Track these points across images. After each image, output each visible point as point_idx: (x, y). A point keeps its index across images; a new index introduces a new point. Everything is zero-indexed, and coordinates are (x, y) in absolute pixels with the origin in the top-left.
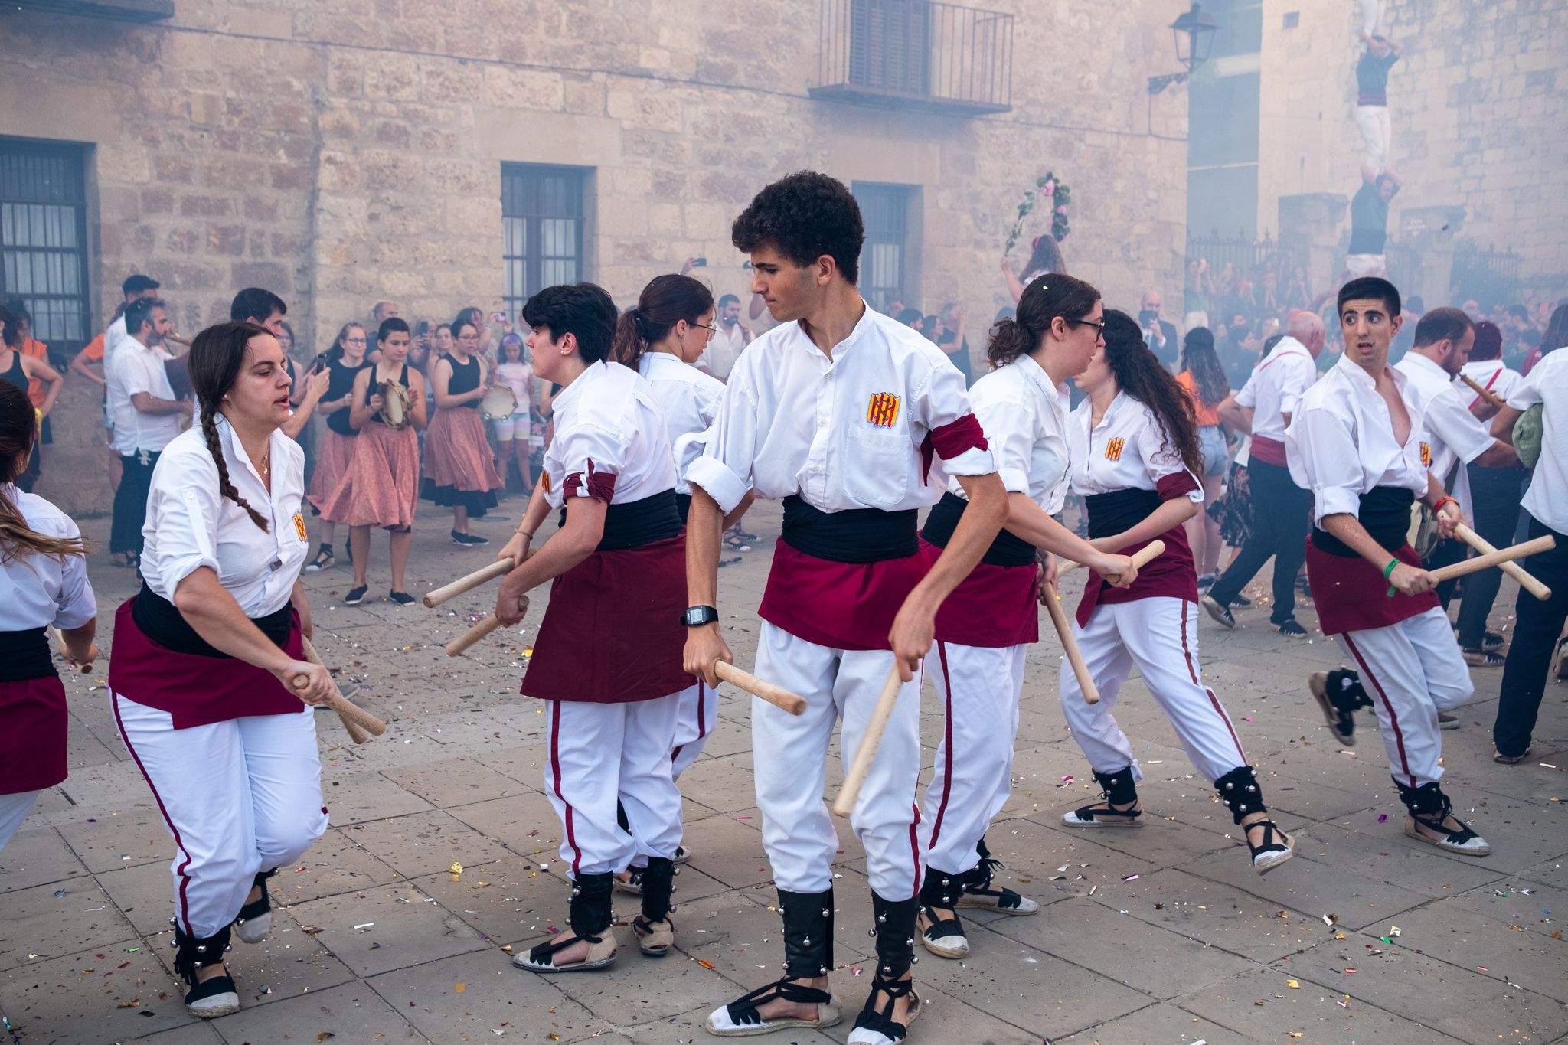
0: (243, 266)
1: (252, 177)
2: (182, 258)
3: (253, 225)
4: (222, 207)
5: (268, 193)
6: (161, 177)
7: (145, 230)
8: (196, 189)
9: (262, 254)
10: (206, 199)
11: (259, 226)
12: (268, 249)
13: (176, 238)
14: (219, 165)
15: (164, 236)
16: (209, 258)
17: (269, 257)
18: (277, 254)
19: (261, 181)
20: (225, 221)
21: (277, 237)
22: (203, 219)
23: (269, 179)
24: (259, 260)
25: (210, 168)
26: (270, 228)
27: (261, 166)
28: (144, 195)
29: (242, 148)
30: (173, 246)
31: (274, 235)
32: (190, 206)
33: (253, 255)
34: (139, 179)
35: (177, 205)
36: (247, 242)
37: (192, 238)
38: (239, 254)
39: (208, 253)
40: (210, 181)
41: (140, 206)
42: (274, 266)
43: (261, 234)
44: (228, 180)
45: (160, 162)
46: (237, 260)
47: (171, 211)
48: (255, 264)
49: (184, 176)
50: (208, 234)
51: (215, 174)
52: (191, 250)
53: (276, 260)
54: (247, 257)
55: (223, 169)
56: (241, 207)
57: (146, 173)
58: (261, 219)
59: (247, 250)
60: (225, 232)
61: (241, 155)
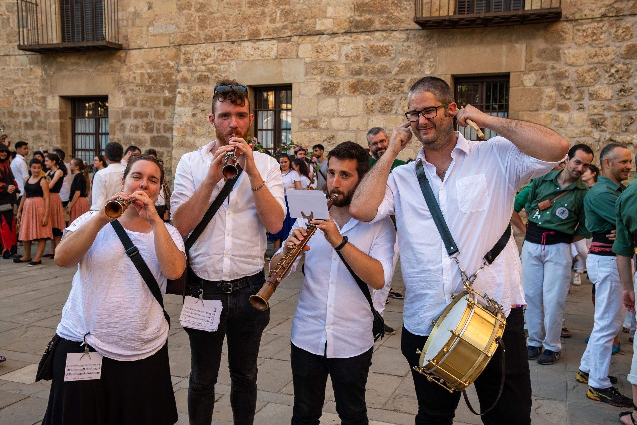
0: (154, 137)
1: (156, 102)
2: (133, 135)
3: (157, 121)
4: (146, 115)
5: (162, 108)
6: (127, 105)
7: (122, 125)
8: (138, 109)
9: (160, 132)
10: (141, 112)
11: (159, 121)
12: (162, 130)
13: (132, 128)
14: (145, 99)
15: (128, 127)
16: (143, 134)
17: (163, 134)
18: (165, 132)
19: (159, 104)
20: (148, 120)
21: (165, 125)
22: (140, 120)
23: (162, 102)
24: (159, 135)
25: (142, 100)
26: (163, 122)
27: (160, 98)
28: (122, 113)
29: (153, 91)
30: (131, 130)
31: (164, 125)
32: (137, 115)
33: (157, 133)
34: (120, 107)
35: (132, 115)
36: (155, 128)
37: (137, 127)
38: (152, 133)
39: (142, 132)
40: (143, 105)
41: (120, 116)
42: (164, 137)
43: (159, 124)
44: (148, 104)
45: (127, 100)
46: (152, 135)
47: (130, 117)
48: (158, 136)
49: (134, 104)
50: (142, 125)
51: (144, 102)
52: (137, 131)
53: (165, 135)
54: (155, 134)
55: (147, 100)
56: (153, 115)
57: (122, 104)
58: (160, 119)
59: (155, 131)
60: (148, 124)
61: (153, 94)
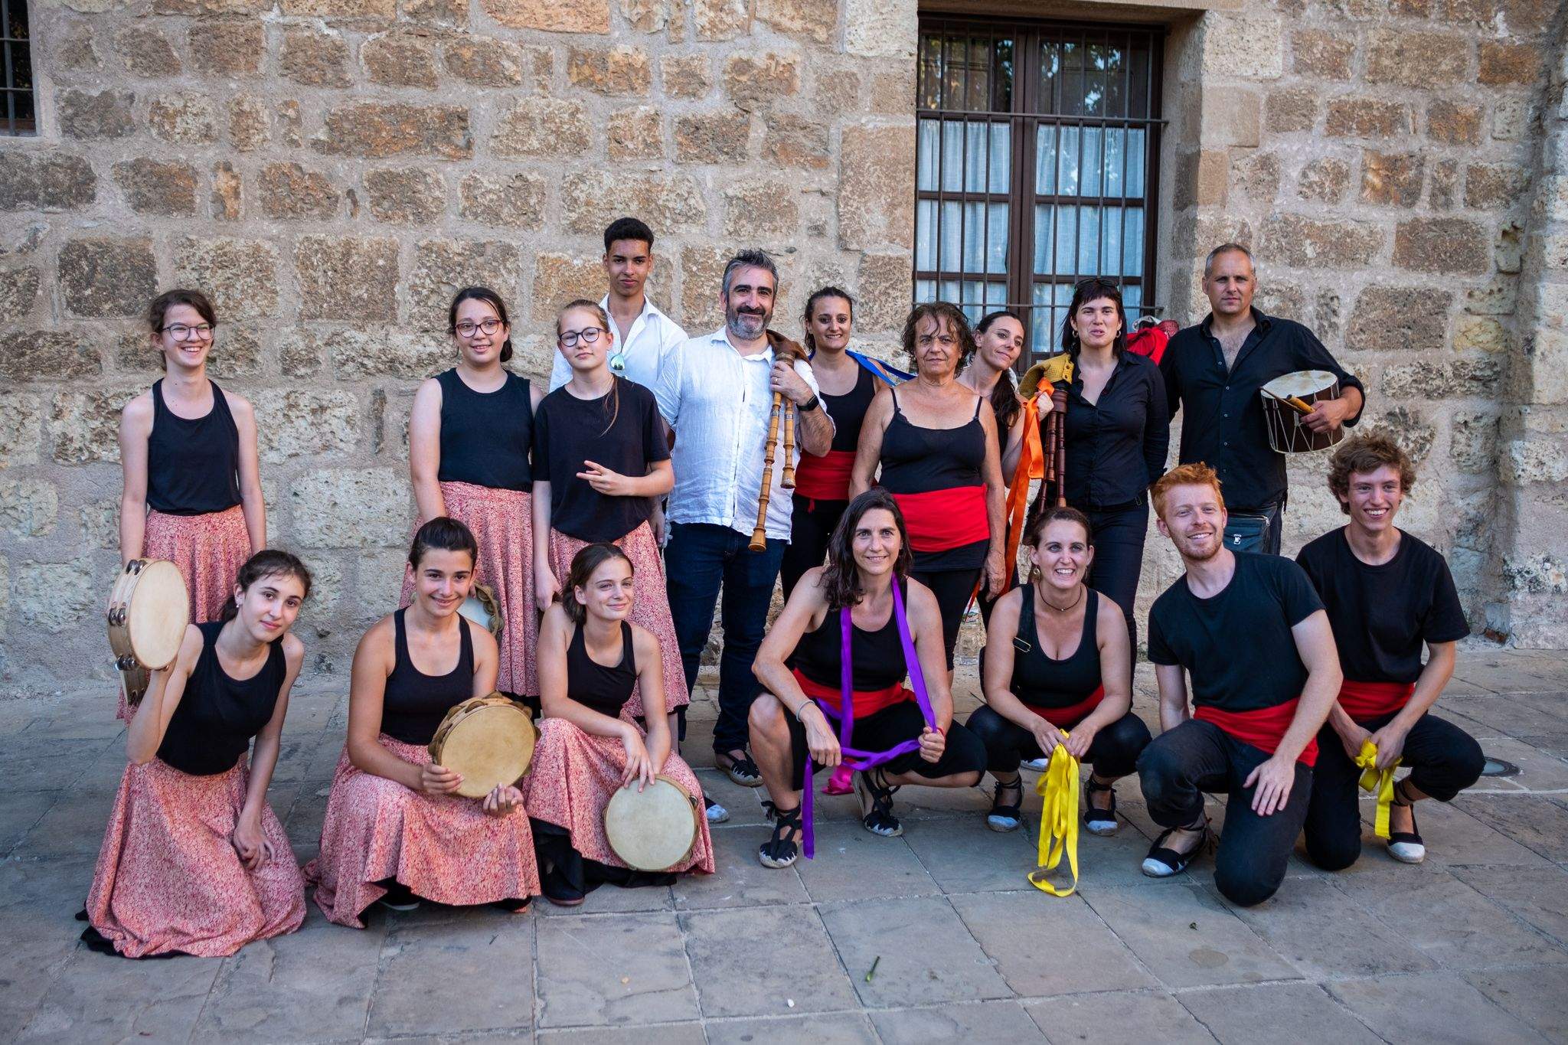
0: (1415, 224)
1: (1446, 65)
2: (1318, 212)
3: (1439, 152)
4: (1389, 121)
5: (1469, 94)
6: (1300, 68)
7: (1266, 163)
8: (1353, 89)
9: (1448, 204)
10: (1367, 106)
11: (1448, 153)
12: (1459, 196)
13: (1313, 177)
14: (1394, 45)
15: (1295, 173)
16: (1362, 211)
17: (1460, 211)
18: (1472, 204)
19: (1459, 72)
20: (1393, 146)
21: (1475, 172)
22: (1359, 142)
23: (1473, 67)
24: (1442, 215)
25: (1377, 51)
26: (1467, 156)
27: (1463, 45)
28: (1271, 101)
29: (1435, 14)
30: (1306, 189)
31: (1471, 170)
32: (1341, 120)
33: (1434, 206)
34: (1265, 73)
35: (1320, 119)
36: (1427, 181)
37: (1339, 176)
38: (1411, 205)
39: (1361, 202)
40: (1377, 75)
41: (1262, 121)
42: (1464, 225)
43: (1449, 167)
44: (1406, 72)
45: (1300, 43)
46: (1406, 215)
47: (1308, 128)
48: (1435, 222)
49: (1335, 68)
50: (1365, 169)
51: (1386, 62)
52: (1335, 197)
53: (1471, 215)
54: (1423, 210)
55: (1400, 52)
56: (1422, 120)
57: (1278, 60)
58: (1453, 141)
59: (1425, 196)
60: (1392, 165)
61: (1433, 26)
